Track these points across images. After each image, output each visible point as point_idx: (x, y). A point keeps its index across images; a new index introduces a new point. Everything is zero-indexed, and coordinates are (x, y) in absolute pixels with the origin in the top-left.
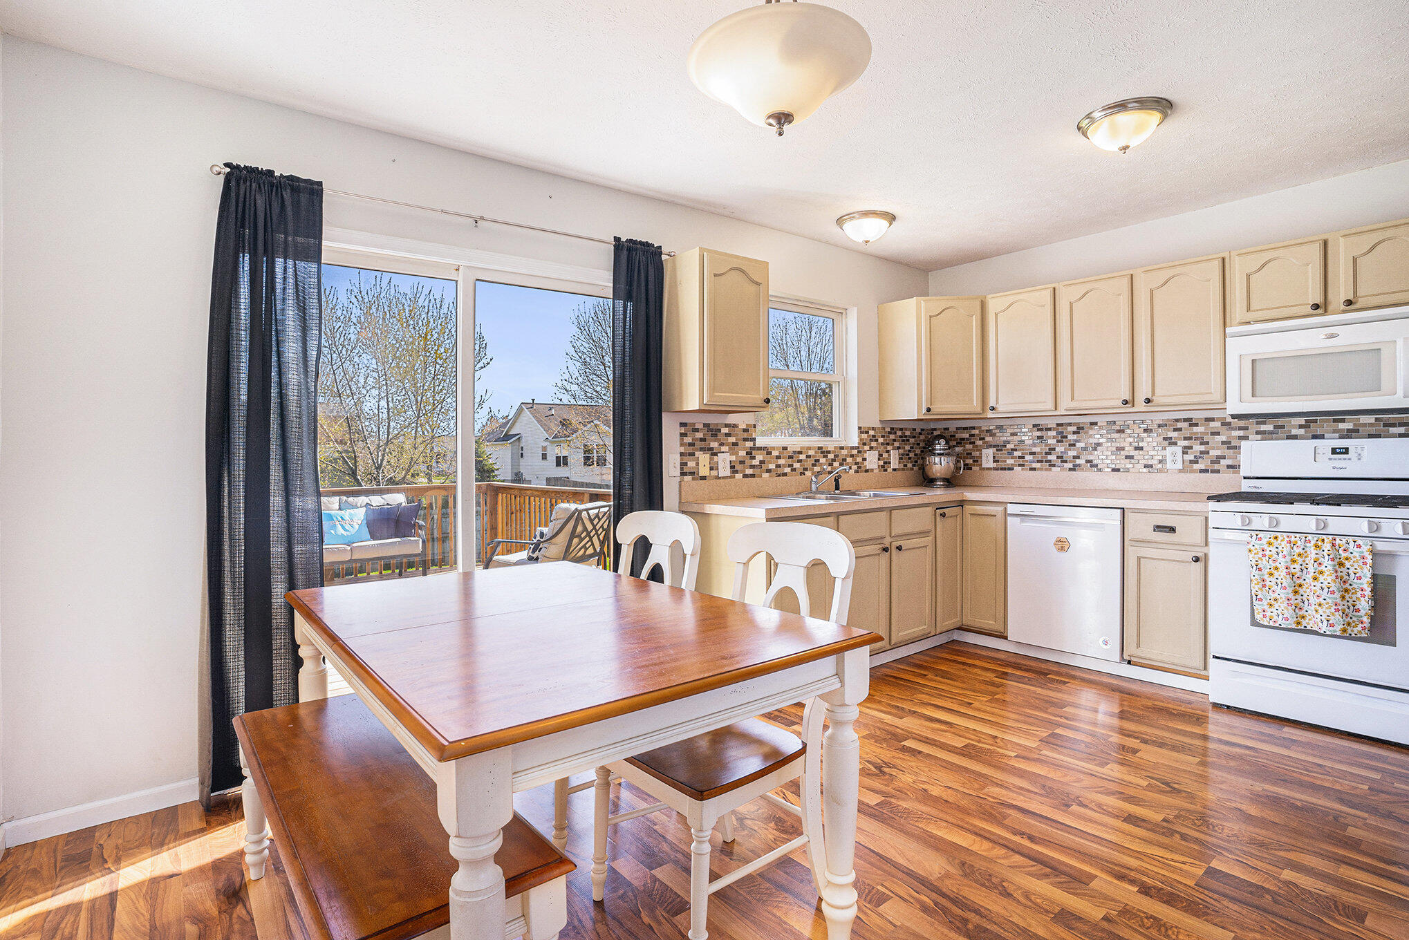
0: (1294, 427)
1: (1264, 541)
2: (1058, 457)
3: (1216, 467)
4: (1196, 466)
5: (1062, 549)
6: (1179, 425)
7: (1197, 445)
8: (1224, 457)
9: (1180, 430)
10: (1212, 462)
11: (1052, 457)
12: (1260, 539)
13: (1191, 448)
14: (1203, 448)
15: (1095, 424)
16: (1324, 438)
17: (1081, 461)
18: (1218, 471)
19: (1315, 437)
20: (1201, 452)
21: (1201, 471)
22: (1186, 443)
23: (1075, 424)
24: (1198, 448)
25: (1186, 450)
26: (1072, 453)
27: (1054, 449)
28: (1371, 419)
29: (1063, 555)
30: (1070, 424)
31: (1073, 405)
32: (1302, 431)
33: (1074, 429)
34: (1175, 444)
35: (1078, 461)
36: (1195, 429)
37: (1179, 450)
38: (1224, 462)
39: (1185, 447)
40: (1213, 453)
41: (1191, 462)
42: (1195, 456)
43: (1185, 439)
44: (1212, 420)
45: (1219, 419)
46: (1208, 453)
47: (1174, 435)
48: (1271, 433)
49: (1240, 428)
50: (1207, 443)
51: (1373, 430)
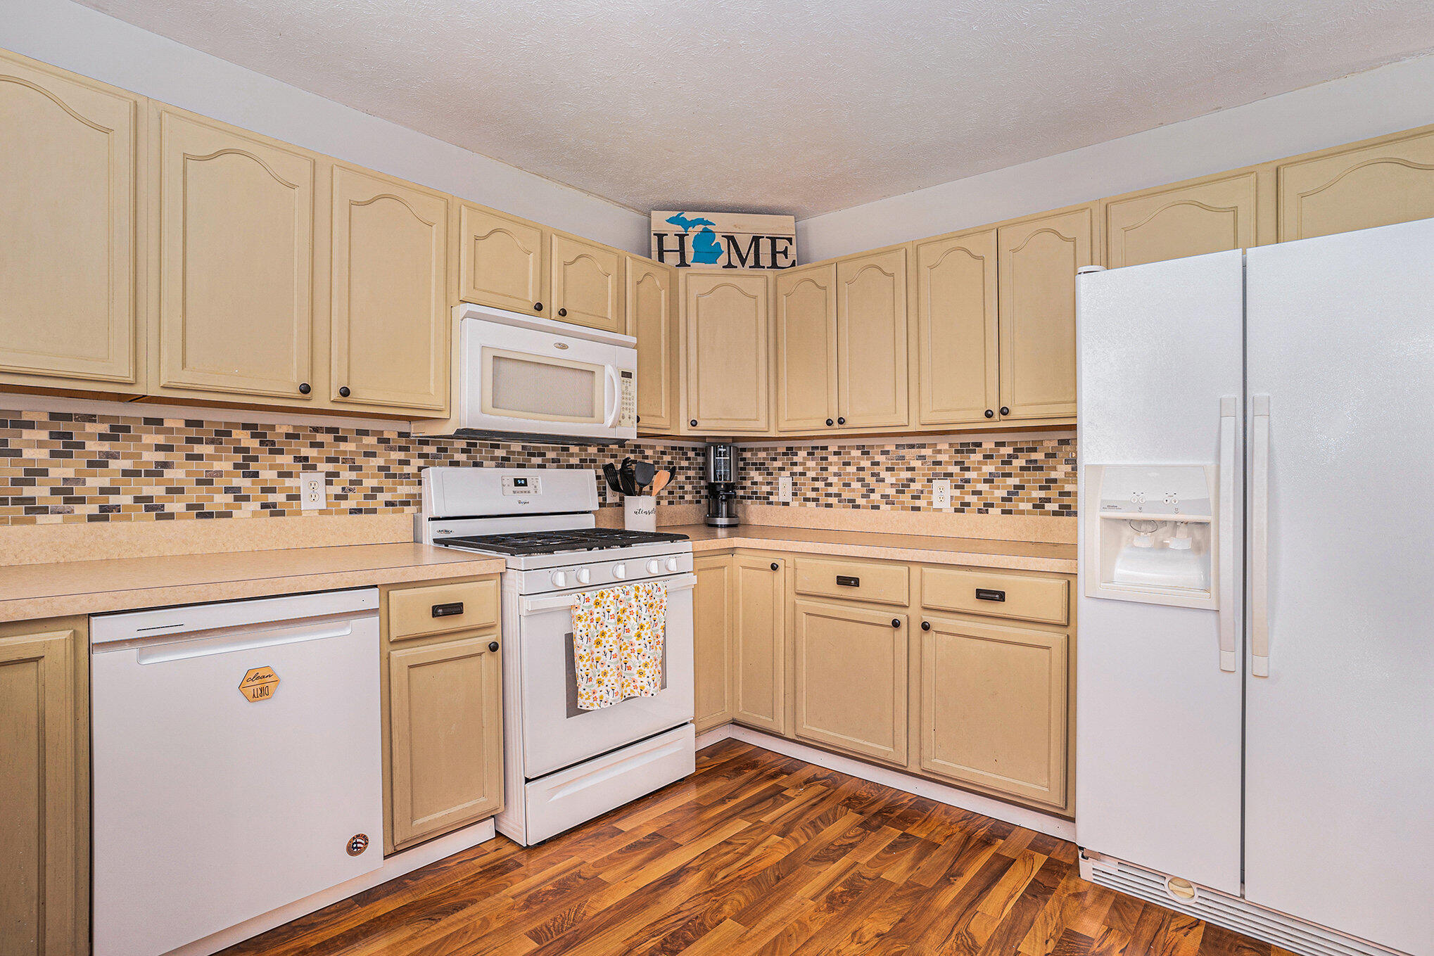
0: (456, 450)
1: (592, 601)
2: (54, 491)
3: (371, 504)
4: (345, 505)
5: (263, 693)
6: (320, 437)
7: (346, 470)
8: (380, 490)
9: (321, 445)
10: (366, 497)
11: (39, 491)
12: (588, 600)
13: (337, 475)
14: (353, 475)
15: (159, 422)
16: (482, 467)
17: (125, 500)
18: (374, 511)
19: (476, 464)
20: (352, 482)
21: (353, 511)
22: (330, 467)
23: (104, 419)
24: (347, 475)
25: (331, 477)
26: (96, 481)
27: (44, 473)
28: (516, 446)
29: (262, 706)
30: (91, 418)
31: (185, 378)
32: (462, 457)
33: (104, 428)
34: (314, 467)
35: (113, 500)
36: (343, 446)
37: (321, 478)
38: (382, 497)
39: (328, 474)
40: (369, 483)
41: (337, 497)
42: (343, 489)
43: (329, 460)
44: (365, 433)
45: (375, 433)
46: (360, 483)
47: (312, 453)
48: (435, 457)
49: (401, 449)
50: (360, 468)
51: (521, 459)
